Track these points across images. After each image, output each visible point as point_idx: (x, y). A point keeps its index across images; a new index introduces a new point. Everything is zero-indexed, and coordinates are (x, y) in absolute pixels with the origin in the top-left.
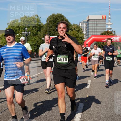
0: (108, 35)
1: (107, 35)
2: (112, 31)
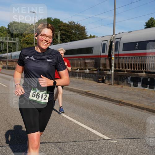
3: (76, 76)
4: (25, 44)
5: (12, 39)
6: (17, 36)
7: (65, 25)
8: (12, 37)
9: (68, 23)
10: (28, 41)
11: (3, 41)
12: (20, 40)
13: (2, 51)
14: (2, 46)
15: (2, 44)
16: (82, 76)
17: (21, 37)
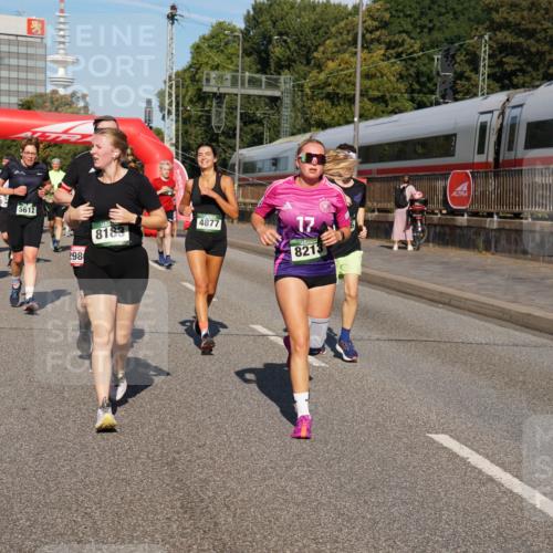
0: (56, 109)
1: (50, 111)
2: (73, 94)
4: (324, 101)
5: (263, 78)
6: (288, 67)
8: (265, 73)
10: (337, 86)
11: (222, 90)
12: (302, 86)
13: (217, 135)
14: (219, 113)
15: (219, 104)
17: (307, 68)
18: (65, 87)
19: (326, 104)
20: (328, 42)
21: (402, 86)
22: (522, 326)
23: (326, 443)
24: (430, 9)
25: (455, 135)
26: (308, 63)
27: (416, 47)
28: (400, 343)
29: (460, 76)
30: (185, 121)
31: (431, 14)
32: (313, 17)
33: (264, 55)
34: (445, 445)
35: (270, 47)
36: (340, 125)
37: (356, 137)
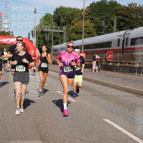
2: (9, 32)
3: (135, 73)
4: (74, 33)
5: (59, 27)
6: (65, 25)
7: (124, 8)
8: (59, 26)
9: (127, 5)
11: (48, 31)
12: (69, 29)
13: (47, 42)
14: (47, 37)
15: (47, 34)
16: (142, 72)
17: (70, 25)
18: (7, 30)
19: (75, 34)
20: (75, 18)
21: (94, 30)
22: (126, 91)
23: (77, 122)
24: (101, 10)
25: (111, 42)
26: (70, 24)
27: (98, 20)
28: (95, 96)
29: (109, 27)
30: (38, 38)
31: (102, 11)
32: (71, 12)
33: (59, 22)
34: (108, 122)
35: (60, 19)
36: (78, 39)
37: (83, 43)
